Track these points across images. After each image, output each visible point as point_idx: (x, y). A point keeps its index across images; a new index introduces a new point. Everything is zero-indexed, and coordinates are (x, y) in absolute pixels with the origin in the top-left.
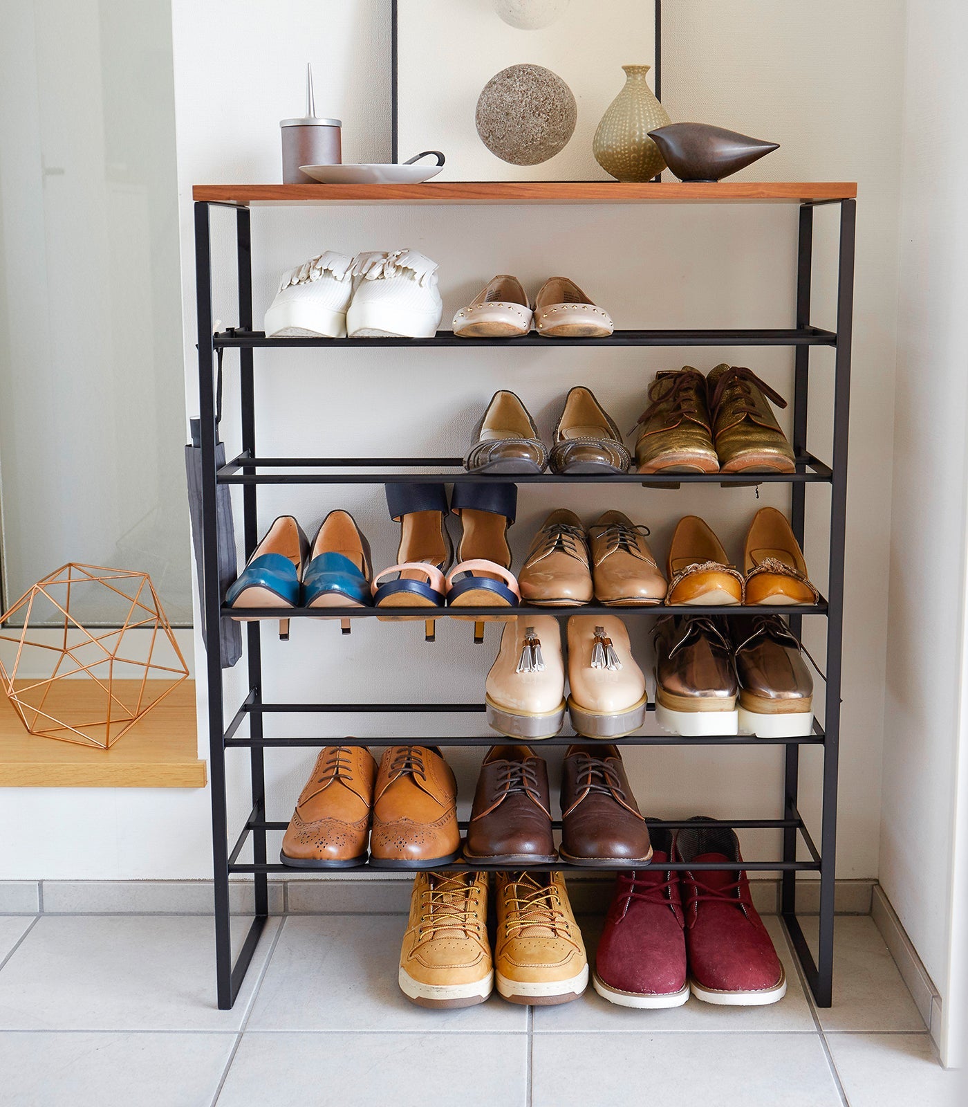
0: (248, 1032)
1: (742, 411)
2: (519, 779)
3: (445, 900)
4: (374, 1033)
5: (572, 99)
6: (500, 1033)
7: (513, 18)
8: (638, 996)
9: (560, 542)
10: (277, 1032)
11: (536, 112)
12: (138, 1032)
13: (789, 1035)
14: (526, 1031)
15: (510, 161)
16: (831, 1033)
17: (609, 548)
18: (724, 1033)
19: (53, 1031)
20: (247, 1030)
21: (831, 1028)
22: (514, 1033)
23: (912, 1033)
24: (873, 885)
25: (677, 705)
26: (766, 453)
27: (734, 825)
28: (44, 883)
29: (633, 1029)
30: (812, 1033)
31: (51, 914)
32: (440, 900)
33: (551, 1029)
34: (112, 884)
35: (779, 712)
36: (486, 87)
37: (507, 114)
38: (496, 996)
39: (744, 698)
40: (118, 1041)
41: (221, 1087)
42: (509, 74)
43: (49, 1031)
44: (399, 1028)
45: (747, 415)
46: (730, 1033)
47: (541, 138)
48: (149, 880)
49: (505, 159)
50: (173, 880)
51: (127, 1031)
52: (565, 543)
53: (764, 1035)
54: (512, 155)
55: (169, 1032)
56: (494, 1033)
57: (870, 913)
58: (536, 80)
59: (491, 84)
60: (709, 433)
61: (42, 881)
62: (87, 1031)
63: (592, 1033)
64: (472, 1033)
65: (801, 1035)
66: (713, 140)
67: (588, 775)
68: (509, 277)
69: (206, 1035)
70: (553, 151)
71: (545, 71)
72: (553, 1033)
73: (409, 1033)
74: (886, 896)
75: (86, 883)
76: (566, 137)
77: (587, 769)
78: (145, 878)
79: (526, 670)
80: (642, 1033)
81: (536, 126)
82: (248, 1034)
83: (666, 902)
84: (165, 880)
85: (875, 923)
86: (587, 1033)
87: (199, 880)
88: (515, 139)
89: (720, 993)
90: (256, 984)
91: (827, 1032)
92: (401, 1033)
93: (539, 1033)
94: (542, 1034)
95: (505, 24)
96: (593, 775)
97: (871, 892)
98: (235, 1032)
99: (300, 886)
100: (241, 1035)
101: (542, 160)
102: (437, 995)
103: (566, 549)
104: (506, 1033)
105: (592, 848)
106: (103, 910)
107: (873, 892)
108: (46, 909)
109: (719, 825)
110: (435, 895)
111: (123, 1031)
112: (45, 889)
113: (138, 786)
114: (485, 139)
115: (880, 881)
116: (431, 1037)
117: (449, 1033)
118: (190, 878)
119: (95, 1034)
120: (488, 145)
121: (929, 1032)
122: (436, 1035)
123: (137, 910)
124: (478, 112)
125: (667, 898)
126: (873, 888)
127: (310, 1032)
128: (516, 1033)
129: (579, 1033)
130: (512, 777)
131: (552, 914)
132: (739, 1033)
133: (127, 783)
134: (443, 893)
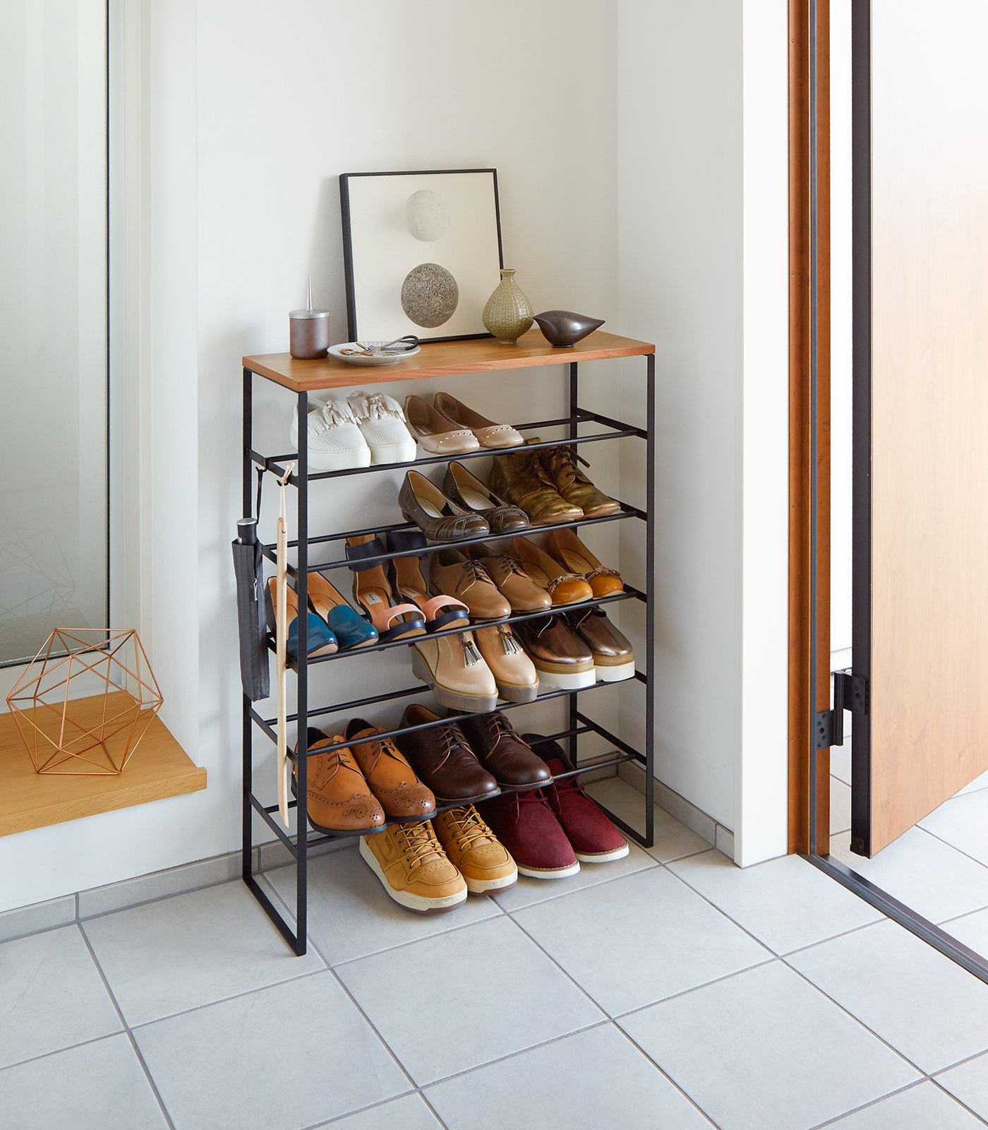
0: (334, 967)
1: (572, 474)
2: (452, 737)
3: (415, 834)
5: (455, 284)
6: (490, 919)
7: (419, 234)
8: (560, 870)
9: (477, 574)
11: (436, 293)
14: (503, 913)
15: (423, 325)
16: (667, 863)
17: (506, 573)
20: (333, 965)
22: (497, 917)
25: (555, 669)
26: (609, 507)
27: (554, 738)
30: (658, 866)
31: (83, 920)
32: (411, 835)
35: (621, 664)
36: (406, 279)
37: (419, 296)
38: (472, 896)
39: (599, 659)
41: (361, 1010)
42: (418, 270)
45: (576, 478)
47: (440, 309)
48: (160, 871)
49: (420, 325)
50: (178, 867)
52: (480, 574)
53: (635, 876)
54: (424, 322)
56: (486, 920)
57: (617, 774)
58: (434, 273)
59: (409, 277)
60: (555, 489)
61: (78, 893)
65: (655, 868)
66: (567, 320)
67: (495, 726)
68: (413, 396)
70: (447, 317)
71: (439, 267)
72: (520, 910)
73: (436, 936)
76: (453, 308)
77: (493, 722)
78: (156, 871)
79: (471, 664)
80: (569, 894)
81: (437, 302)
82: (336, 968)
83: (541, 800)
85: (625, 781)
88: (425, 311)
89: (602, 854)
91: (665, 864)
93: (512, 912)
94: (514, 912)
95: (416, 240)
96: (498, 724)
98: (326, 970)
100: (332, 971)
101: (441, 324)
102: (445, 904)
103: (481, 578)
104: (493, 918)
105: (524, 777)
106: (126, 904)
108: (82, 916)
109: (547, 740)
110: (406, 832)
112: (80, 899)
113: (158, 798)
114: (407, 313)
116: (452, 935)
117: (460, 928)
120: (409, 317)
121: (715, 848)
122: (454, 932)
124: (402, 295)
125: (540, 797)
128: (499, 916)
130: (448, 738)
131: (480, 826)
132: (620, 878)
134: (411, 830)
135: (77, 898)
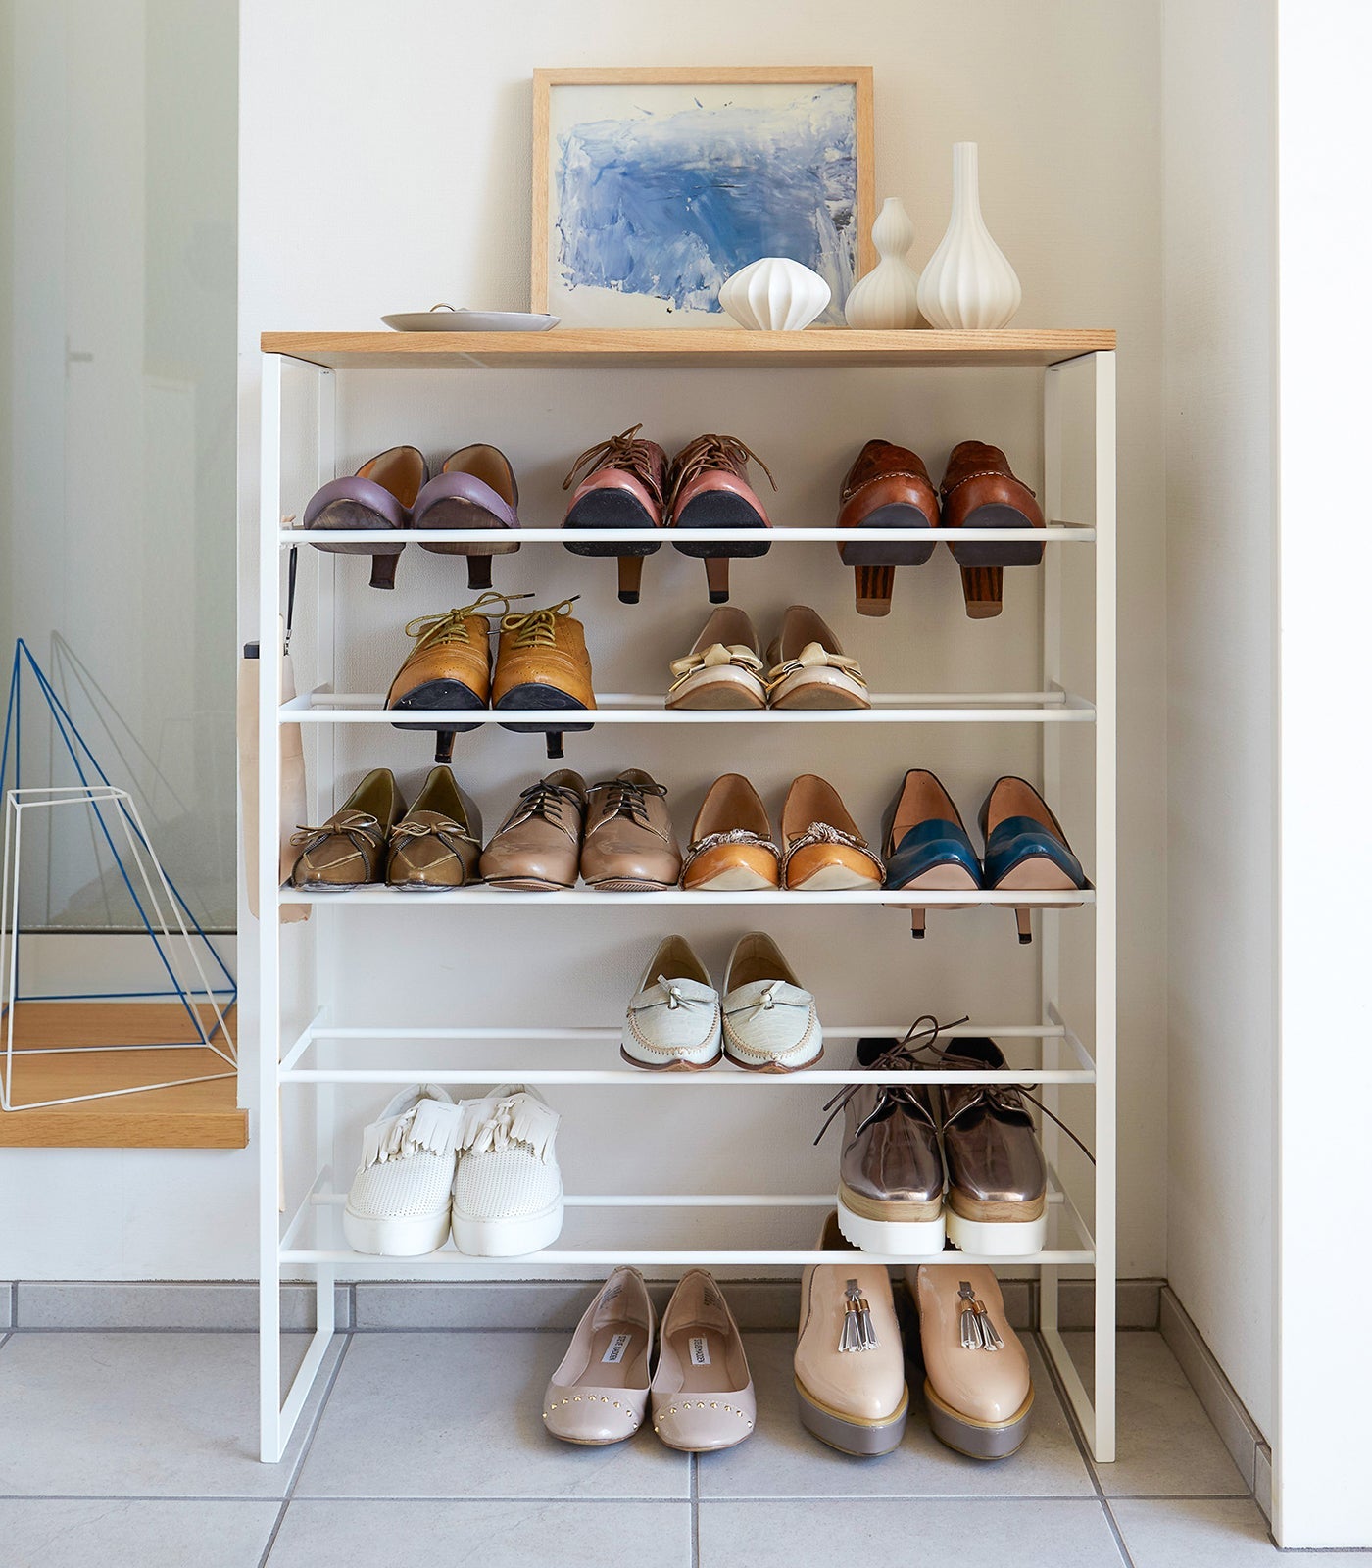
0: (297, 1499)
4: (475, 1500)
6: (652, 1501)
9: (540, 806)
10: (338, 1499)
12: (141, 1499)
13: (1060, 1502)
14: (689, 1498)
16: (1116, 1498)
17: (604, 814)
18: (967, 1500)
19: (22, 1498)
20: (296, 1496)
21: (1116, 1491)
22: (671, 1501)
23: (1229, 1497)
24: (1160, 1288)
28: (20, 1285)
29: (840, 1494)
30: (1091, 1498)
31: (27, 1330)
33: (724, 1495)
34: (113, 1286)
40: (113, 1511)
43: (16, 1497)
44: (509, 1494)
46: (976, 1499)
48: (164, 1281)
50: (198, 1281)
51: (126, 1498)
52: (546, 807)
53: (1023, 1503)
55: (185, 1499)
56: (644, 1501)
57: (1157, 1327)
61: (17, 1282)
62: (71, 1498)
63: (781, 1500)
64: (612, 1500)
65: (1076, 1502)
69: (237, 1504)
72: (727, 1501)
73: (524, 1500)
74: (1179, 1301)
75: (77, 1285)
78: (159, 1279)
80: (852, 1500)
82: (295, 1502)
84: (186, 1281)
85: (1166, 1341)
86: (775, 1501)
87: (234, 1281)
90: (310, 1430)
91: (1111, 1498)
92: (512, 1500)
93: (707, 1501)
94: (711, 1501)
97: (1157, 1296)
98: (278, 1500)
99: (373, 1290)
100: (286, 1503)
103: (547, 814)
104: (660, 1501)
107: (1160, 1297)
108: (21, 1323)
111: (120, 1498)
112: (21, 1296)
113: (154, 1146)
115: (1170, 1280)
116: (556, 1506)
117: (580, 1500)
118: (222, 1279)
119: (79, 1502)
121: (1254, 1496)
122: (561, 1504)
123: (147, 1325)
126: (1160, 1292)
127: (383, 1499)
128: (675, 1501)
129: (764, 1500)
132: (990, 1499)
133: (139, 1142)
135: (15, 1290)
